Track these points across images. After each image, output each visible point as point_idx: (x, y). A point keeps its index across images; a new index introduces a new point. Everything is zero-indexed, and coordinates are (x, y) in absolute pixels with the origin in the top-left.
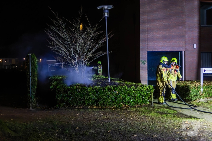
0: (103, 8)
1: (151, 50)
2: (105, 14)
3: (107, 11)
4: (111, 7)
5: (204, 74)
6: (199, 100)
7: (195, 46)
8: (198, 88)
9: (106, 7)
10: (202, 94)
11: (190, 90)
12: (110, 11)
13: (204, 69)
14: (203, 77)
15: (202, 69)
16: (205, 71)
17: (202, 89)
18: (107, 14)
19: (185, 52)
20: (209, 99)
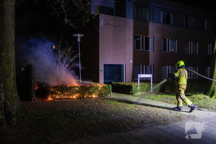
0: (77, 35)
1: (106, 64)
2: (78, 40)
3: (79, 38)
4: (82, 35)
5: (140, 78)
6: (137, 94)
7: (131, 61)
8: (137, 86)
9: (79, 35)
10: (139, 90)
11: (132, 88)
12: (81, 37)
13: (140, 75)
14: (140, 80)
15: (139, 75)
16: (140, 76)
17: (139, 87)
18: (80, 40)
19: (125, 64)
20: (142, 93)
